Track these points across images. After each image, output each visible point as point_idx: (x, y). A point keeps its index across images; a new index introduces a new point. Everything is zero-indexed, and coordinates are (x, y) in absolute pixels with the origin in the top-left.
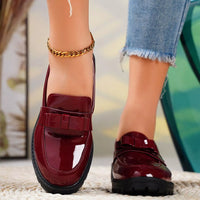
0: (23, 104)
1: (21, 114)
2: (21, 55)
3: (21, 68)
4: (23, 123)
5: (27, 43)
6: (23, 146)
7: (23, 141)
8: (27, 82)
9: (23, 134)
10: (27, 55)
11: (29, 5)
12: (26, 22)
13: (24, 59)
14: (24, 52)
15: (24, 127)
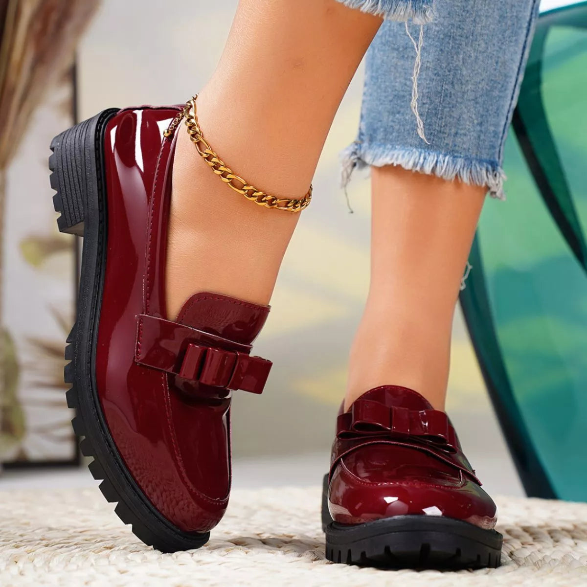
11: (80, 30)
12: (72, 75)
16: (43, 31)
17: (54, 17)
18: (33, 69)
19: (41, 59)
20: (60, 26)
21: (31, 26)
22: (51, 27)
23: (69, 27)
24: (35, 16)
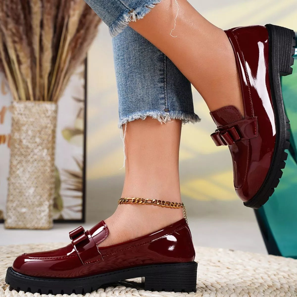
0: (80, 159)
1: (78, 170)
2: (79, 100)
3: (78, 116)
4: (81, 180)
5: (85, 87)
6: (80, 208)
7: (80, 201)
8: (85, 133)
9: (80, 194)
10: (85, 102)
11: (90, 44)
12: (85, 62)
13: (82, 105)
14: (82, 98)
15: (80, 186)
16: (75, 47)
17: (80, 41)
18: (70, 62)
19: (74, 58)
20: (82, 44)
21: (70, 44)
22: (78, 46)
23: (85, 44)
24: (72, 41)
